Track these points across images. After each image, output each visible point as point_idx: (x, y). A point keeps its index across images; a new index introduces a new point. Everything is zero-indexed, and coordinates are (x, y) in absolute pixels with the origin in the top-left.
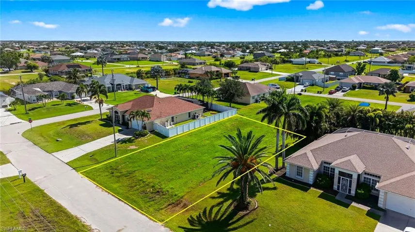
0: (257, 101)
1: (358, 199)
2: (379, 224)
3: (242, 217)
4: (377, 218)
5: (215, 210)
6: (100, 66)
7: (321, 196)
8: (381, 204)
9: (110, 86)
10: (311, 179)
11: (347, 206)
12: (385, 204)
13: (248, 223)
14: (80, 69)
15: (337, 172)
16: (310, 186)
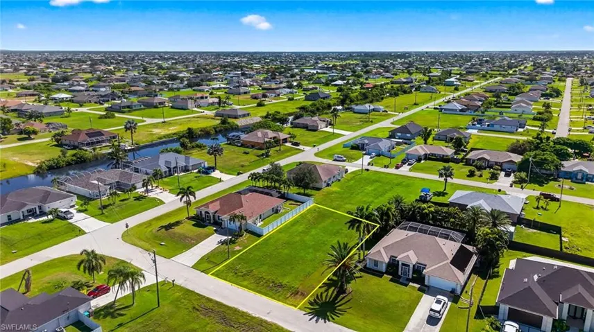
0: (328, 185)
1: (414, 280)
2: (424, 295)
3: (343, 298)
4: (423, 291)
5: (324, 295)
6: (129, 132)
7: (391, 280)
8: (426, 283)
9: (167, 169)
10: (384, 269)
11: (406, 285)
12: (429, 282)
13: (349, 301)
14: (104, 138)
15: (400, 263)
16: (383, 273)
